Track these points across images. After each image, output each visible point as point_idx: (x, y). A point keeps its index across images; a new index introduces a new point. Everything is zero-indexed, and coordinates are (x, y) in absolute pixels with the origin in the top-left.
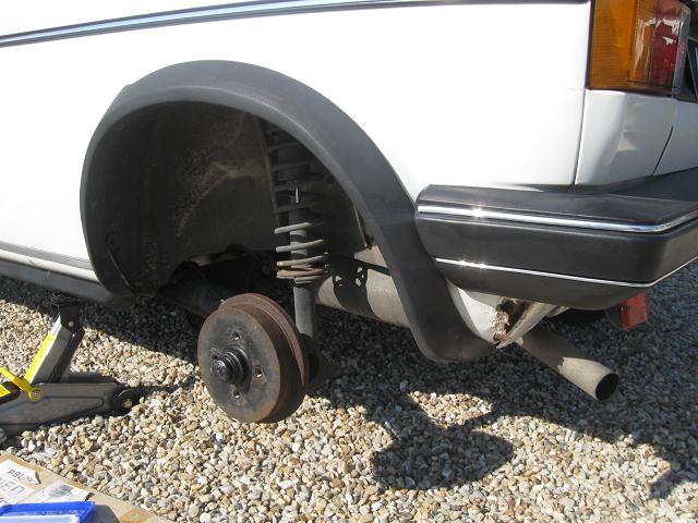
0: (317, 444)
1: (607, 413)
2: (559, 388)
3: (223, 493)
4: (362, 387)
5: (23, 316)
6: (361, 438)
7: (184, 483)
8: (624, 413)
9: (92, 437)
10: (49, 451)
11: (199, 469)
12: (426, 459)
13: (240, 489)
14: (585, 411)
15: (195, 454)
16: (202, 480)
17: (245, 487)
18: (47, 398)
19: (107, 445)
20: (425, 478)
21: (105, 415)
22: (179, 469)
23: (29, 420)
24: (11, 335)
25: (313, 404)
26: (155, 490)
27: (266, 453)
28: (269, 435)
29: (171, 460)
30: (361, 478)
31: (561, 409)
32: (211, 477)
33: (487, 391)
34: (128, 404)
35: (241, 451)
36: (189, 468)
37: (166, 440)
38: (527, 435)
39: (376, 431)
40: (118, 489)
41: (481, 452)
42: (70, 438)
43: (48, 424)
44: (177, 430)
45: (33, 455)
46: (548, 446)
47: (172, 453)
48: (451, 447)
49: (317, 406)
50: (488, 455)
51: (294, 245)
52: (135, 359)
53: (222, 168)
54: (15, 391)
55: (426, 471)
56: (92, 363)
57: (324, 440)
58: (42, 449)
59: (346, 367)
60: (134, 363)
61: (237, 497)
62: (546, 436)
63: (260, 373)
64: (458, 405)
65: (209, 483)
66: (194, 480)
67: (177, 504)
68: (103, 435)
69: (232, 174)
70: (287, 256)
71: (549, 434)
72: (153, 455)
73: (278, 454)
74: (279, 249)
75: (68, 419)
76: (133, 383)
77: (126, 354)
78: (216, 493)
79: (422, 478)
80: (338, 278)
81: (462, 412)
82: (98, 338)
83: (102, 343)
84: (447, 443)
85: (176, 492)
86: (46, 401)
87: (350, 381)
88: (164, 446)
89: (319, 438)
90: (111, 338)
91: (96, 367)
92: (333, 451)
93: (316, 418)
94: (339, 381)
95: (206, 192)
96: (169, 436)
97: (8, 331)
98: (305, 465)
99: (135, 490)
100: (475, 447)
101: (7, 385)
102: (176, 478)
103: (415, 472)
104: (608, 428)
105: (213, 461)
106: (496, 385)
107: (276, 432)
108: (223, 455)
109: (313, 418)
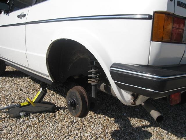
0: (98, 126)
1: (178, 129)
2: (167, 120)
3: (71, 134)
4: (114, 114)
5: (39, 87)
6: (109, 126)
7: (63, 130)
8: (182, 129)
9: (45, 117)
10: (35, 119)
11: (68, 128)
12: (124, 134)
13: (75, 134)
14: (172, 127)
15: (68, 124)
16: (68, 131)
17: (77, 134)
18: (37, 106)
19: (48, 119)
20: (122, 138)
21: (50, 112)
22: (63, 127)
23: (32, 111)
24: (34, 91)
25: (100, 116)
26: (56, 131)
27: (85, 126)
28: (87, 122)
29: (62, 125)
30: (106, 136)
31: (165, 126)
32: (70, 130)
33: (147, 119)
34: (56, 110)
35: (79, 125)
36: (65, 127)
37: (62, 120)
38: (153, 131)
39: (114, 125)
40: (47, 130)
41: (139, 134)
42: (40, 117)
43: (36, 113)
44: (65, 118)
45: (31, 119)
46: (158, 135)
47: (63, 123)
48: (132, 131)
49: (101, 117)
50: (140, 135)
51: (93, 75)
52: (61, 100)
53: (79, 55)
54: (30, 104)
55: (123, 137)
56: (51, 100)
57: (100, 125)
58: (33, 118)
59: (112, 108)
60: (61, 101)
61: (74, 136)
62: (158, 132)
63: (78, 105)
64: (138, 121)
65: (69, 131)
66: (65, 130)
67: (60, 135)
68: (48, 117)
69: (81, 57)
70: (91, 78)
71: (159, 132)
72: (58, 123)
73: (88, 127)
74: (89, 76)
75: (41, 112)
76: (58, 106)
77: (59, 99)
78: (70, 134)
79: (121, 138)
80: (105, 84)
81: (138, 123)
82: (54, 94)
83: (54, 95)
84: (131, 130)
85: (61, 132)
86: (36, 107)
87: (111, 112)
88: (61, 121)
89: (99, 125)
90: (57, 94)
91: (51, 101)
92: (101, 128)
93: (100, 120)
94: (109, 111)
95: (75, 61)
96: (63, 119)
97: (34, 90)
98: (93, 131)
99: (51, 130)
100: (138, 132)
101: (28, 102)
102: (62, 129)
103: (120, 136)
104: (176, 133)
105: (71, 126)
106: (149, 117)
107: (89, 122)
108: (74, 126)
109: (99, 120)
